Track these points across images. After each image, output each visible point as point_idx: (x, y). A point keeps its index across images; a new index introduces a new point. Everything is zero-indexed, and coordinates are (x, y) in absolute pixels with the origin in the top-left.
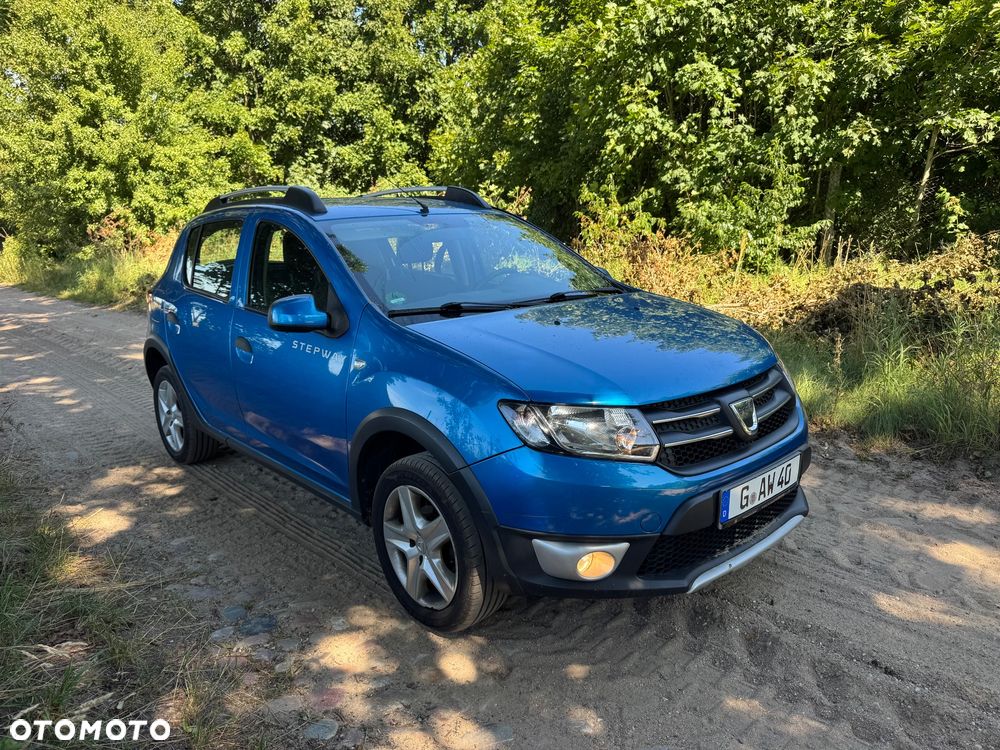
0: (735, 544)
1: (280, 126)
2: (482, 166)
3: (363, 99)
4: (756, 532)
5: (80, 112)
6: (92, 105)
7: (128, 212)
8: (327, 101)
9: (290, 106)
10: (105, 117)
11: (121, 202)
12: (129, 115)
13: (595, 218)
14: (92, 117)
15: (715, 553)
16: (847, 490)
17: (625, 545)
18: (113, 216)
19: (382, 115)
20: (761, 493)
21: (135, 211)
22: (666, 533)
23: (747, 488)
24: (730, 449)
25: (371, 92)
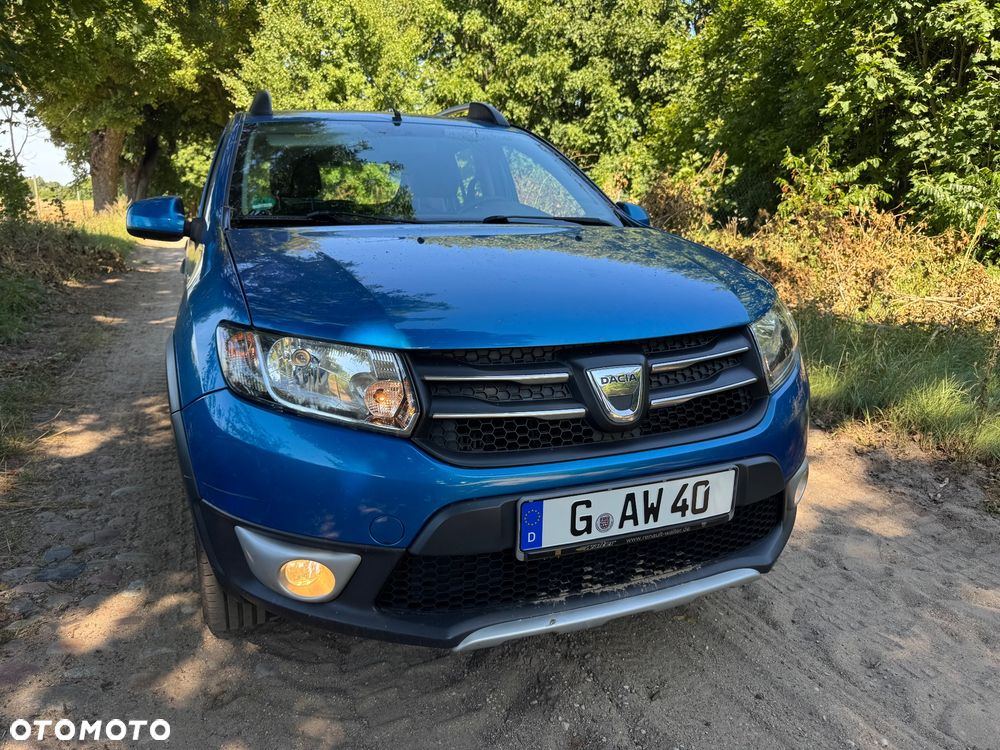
0: (584, 591)
1: (510, 104)
2: (697, 137)
3: (596, 75)
4: (637, 580)
5: (327, 89)
6: (337, 81)
7: (357, 183)
8: (560, 79)
9: (520, 81)
10: (348, 92)
11: (354, 174)
12: (368, 91)
13: (800, 189)
14: (337, 93)
15: (535, 597)
16: (937, 550)
17: (353, 559)
18: (345, 185)
19: (610, 91)
20: (624, 518)
21: (365, 181)
22: (415, 549)
23: (588, 504)
24: (578, 439)
25: (602, 67)
